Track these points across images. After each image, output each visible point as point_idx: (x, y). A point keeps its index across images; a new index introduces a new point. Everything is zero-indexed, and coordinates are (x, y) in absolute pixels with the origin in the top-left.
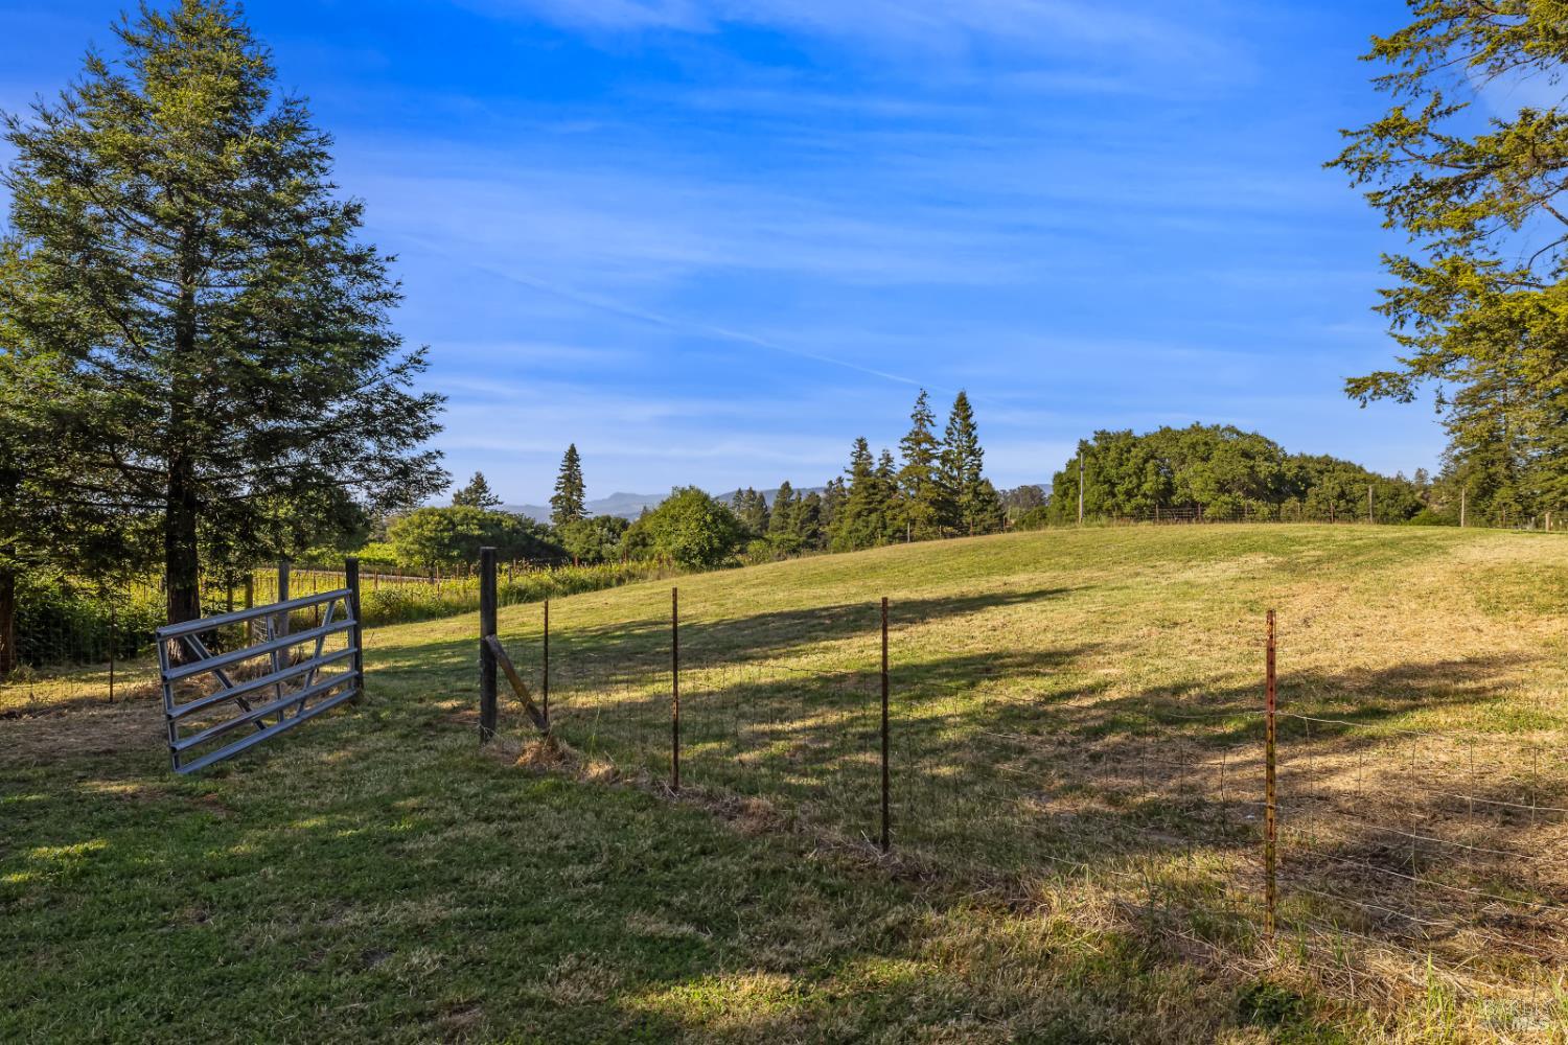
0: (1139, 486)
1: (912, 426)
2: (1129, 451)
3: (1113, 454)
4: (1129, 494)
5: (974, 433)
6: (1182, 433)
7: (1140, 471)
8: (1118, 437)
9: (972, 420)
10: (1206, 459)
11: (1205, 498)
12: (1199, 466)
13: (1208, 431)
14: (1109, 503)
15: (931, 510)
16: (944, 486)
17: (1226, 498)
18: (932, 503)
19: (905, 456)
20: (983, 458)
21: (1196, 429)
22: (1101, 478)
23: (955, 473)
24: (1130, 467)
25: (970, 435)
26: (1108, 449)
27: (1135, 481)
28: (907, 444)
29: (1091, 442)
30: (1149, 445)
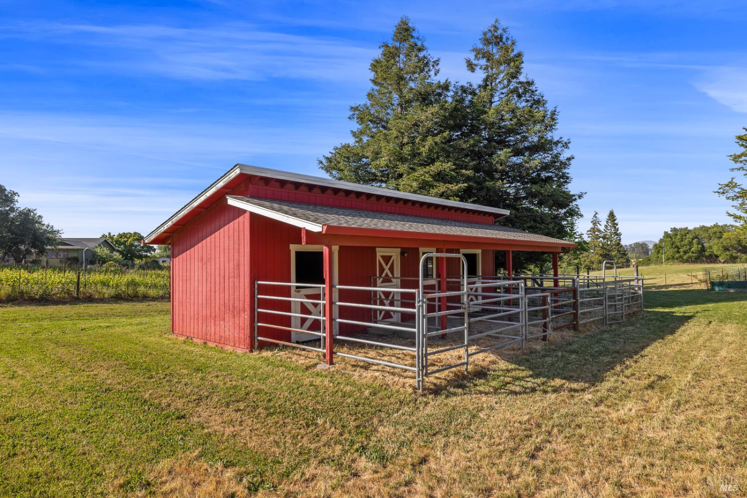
0: (690, 249)
1: (591, 225)
2: (686, 236)
3: (679, 237)
4: (685, 252)
5: (617, 227)
6: (710, 228)
7: (691, 243)
8: (681, 229)
9: (616, 222)
10: (720, 238)
11: (718, 253)
12: (716, 241)
13: (722, 227)
14: (677, 255)
15: (601, 258)
16: (605, 249)
17: (727, 253)
18: (601, 255)
19: (589, 237)
20: (621, 237)
21: (716, 226)
22: (674, 246)
23: (609, 243)
24: (686, 242)
25: (615, 227)
26: (676, 235)
27: (688, 247)
28: (589, 233)
29: (669, 232)
30: (695, 233)
